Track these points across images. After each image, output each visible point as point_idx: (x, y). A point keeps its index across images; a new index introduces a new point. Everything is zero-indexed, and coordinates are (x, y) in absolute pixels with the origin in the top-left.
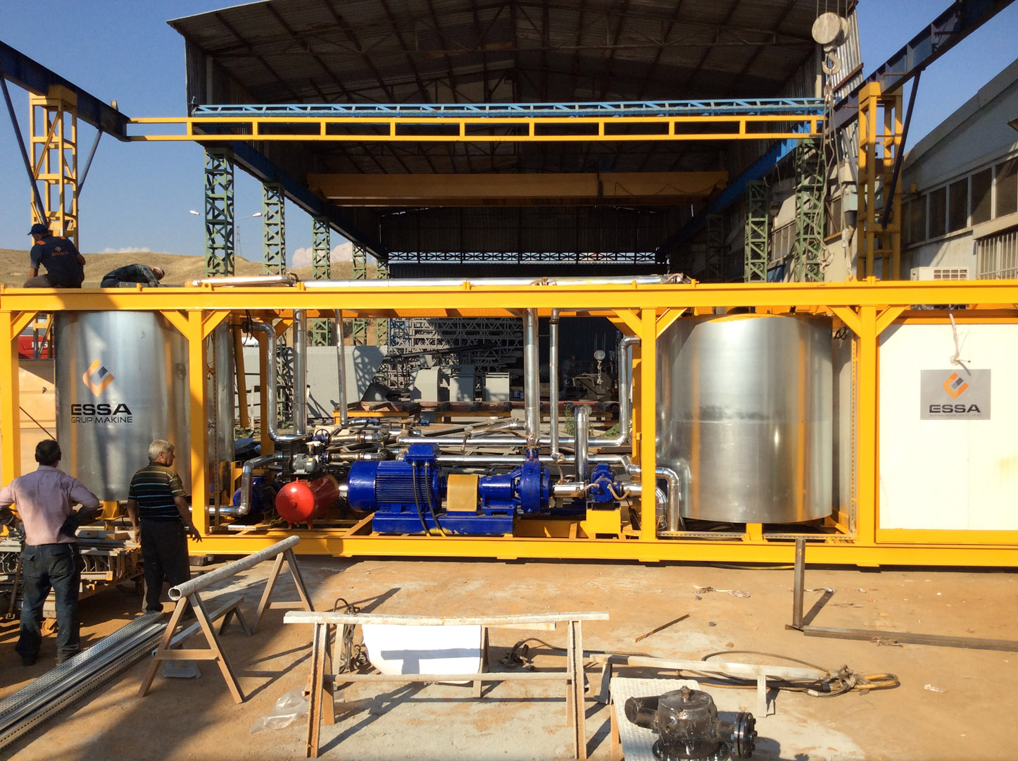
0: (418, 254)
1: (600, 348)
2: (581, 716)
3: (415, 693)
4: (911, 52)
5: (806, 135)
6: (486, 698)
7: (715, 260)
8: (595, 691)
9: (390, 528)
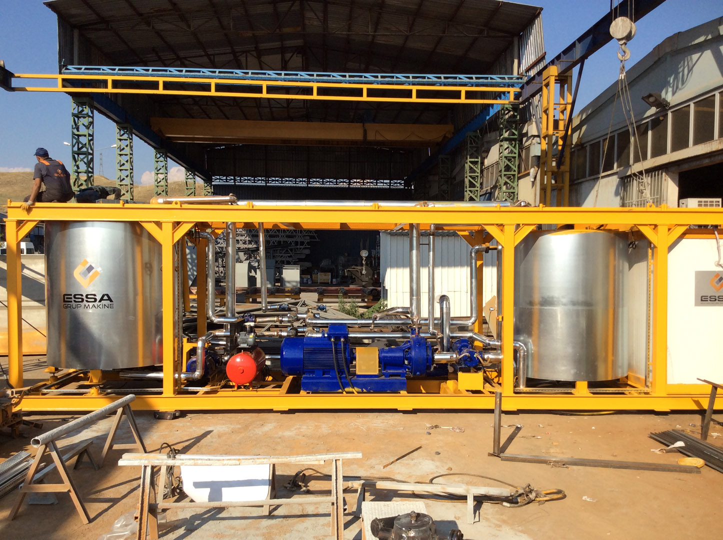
0: (235, 178)
1: (364, 249)
2: (341, 529)
3: (220, 513)
4: (578, 46)
5: (507, 102)
6: (273, 516)
7: (445, 187)
8: (353, 508)
9: (315, 388)
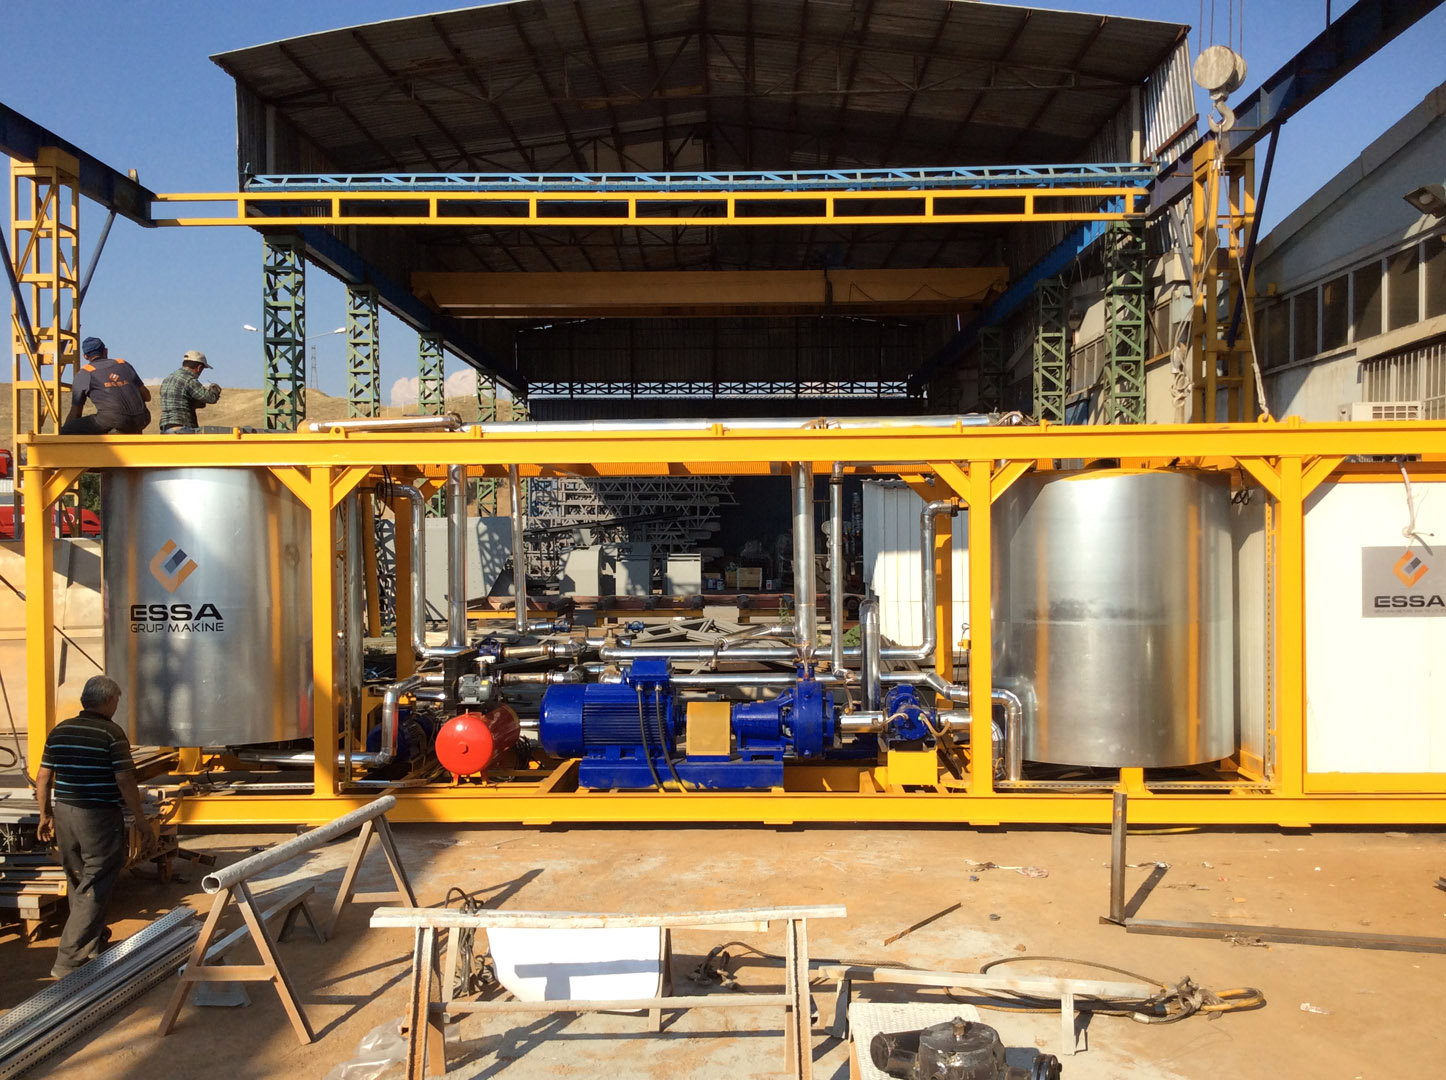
0: (571, 386)
2: (807, 1058)
3: (564, 1026)
4: (1266, 98)
5: (1119, 216)
6: (668, 1033)
7: (991, 392)
8: (826, 1020)
9: (605, 782)
